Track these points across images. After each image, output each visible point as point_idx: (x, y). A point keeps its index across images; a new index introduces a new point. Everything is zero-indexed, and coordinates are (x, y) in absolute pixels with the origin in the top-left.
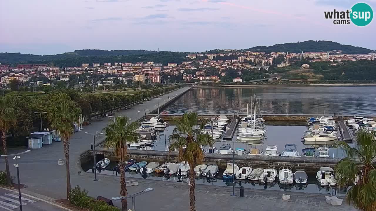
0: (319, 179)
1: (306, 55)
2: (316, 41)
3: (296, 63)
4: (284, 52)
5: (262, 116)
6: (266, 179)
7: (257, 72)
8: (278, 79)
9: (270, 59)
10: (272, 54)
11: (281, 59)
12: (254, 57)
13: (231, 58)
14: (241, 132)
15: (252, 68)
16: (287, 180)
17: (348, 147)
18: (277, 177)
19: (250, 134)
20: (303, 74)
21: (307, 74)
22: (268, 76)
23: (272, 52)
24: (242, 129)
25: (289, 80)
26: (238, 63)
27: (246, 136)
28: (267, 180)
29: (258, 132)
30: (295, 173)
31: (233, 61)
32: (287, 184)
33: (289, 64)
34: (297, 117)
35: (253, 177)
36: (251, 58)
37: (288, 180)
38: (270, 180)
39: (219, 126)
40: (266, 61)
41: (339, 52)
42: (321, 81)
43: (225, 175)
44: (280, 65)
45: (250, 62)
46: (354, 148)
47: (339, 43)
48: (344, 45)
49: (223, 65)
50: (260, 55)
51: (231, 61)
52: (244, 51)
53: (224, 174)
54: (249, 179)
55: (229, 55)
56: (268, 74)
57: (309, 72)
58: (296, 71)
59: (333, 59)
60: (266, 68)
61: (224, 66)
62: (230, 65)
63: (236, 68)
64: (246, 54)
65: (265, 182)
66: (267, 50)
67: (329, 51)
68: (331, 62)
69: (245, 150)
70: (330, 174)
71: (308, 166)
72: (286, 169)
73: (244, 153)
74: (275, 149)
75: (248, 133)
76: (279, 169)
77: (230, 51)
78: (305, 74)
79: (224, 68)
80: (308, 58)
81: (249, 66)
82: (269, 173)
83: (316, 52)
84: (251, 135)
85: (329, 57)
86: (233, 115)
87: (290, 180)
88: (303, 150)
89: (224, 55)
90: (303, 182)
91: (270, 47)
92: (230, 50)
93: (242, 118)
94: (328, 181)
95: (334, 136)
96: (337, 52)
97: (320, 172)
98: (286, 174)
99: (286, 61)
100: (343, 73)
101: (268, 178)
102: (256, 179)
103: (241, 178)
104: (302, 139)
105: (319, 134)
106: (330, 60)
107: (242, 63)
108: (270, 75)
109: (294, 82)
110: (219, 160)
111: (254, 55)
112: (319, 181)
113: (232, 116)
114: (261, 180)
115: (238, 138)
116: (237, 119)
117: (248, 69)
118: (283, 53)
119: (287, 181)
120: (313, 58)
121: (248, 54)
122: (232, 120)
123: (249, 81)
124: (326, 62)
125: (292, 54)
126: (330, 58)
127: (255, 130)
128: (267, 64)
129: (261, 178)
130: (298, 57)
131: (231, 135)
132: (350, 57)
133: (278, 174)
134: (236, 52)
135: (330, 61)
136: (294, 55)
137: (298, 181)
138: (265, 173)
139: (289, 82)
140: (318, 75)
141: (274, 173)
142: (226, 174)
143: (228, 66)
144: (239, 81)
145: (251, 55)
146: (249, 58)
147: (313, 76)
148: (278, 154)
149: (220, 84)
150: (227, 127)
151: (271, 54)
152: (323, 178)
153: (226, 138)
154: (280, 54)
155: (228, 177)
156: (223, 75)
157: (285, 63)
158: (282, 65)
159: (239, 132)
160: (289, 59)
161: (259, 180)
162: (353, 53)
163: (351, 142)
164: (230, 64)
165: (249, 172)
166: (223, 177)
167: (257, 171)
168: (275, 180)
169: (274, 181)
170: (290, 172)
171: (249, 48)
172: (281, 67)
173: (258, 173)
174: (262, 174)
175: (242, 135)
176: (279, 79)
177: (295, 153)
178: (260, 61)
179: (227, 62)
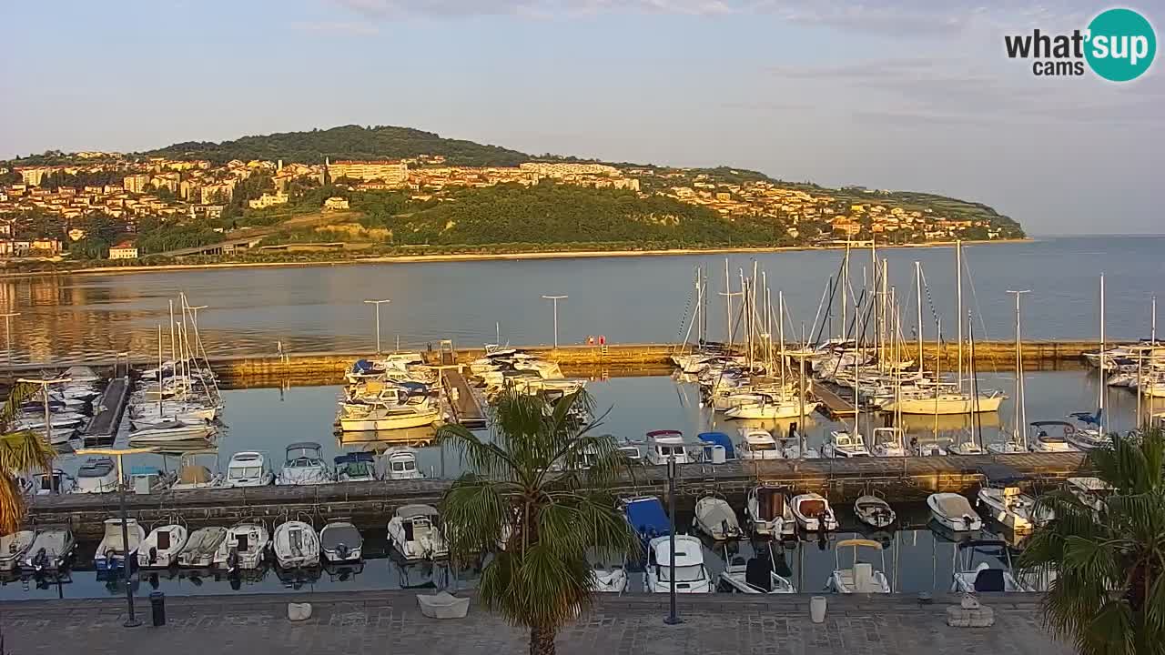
0: (397, 543)
1: (337, 171)
2: (369, 127)
3: (309, 195)
4: (272, 161)
5: (210, 362)
6: (234, 559)
7: (187, 225)
8: (251, 245)
9: (226, 182)
10: (233, 168)
11: (261, 183)
12: (178, 175)
13: (100, 180)
14: (143, 417)
15: (170, 211)
16: (301, 555)
17: (475, 441)
18: (269, 548)
19: (172, 420)
20: (332, 228)
21: (341, 229)
22: (221, 238)
23: (234, 161)
24: (147, 406)
25: (285, 248)
26: (125, 196)
27: (158, 427)
28: (237, 562)
29: (197, 412)
30: (322, 532)
31: (107, 189)
32: (303, 567)
33: (287, 199)
34: (315, 361)
35: (193, 558)
36: (168, 179)
37: (304, 554)
38: (249, 560)
39: (67, 402)
40: (216, 189)
41: (435, 162)
42: (387, 247)
43: (100, 560)
44: (259, 202)
45: (163, 194)
46: (491, 444)
47: (436, 135)
48: (451, 140)
49: (73, 202)
50: (194, 169)
51: (100, 190)
52: (144, 158)
53: (99, 555)
54: (180, 563)
55: (94, 171)
56: (222, 229)
57: (347, 221)
58: (310, 219)
59: (417, 181)
60: (215, 212)
61: (79, 205)
62: (99, 203)
63: (117, 214)
64: (150, 168)
65: (232, 569)
66: (218, 155)
67: (407, 158)
68: (413, 192)
69: (161, 473)
70: (429, 523)
71: (360, 510)
72: (296, 523)
73: (159, 482)
74: (258, 463)
75: (166, 419)
76: (271, 526)
77: (99, 158)
78: (337, 227)
79: (76, 214)
80: (343, 179)
81: (159, 206)
82: (242, 539)
83: (367, 161)
84: (175, 425)
85: (407, 177)
86: (113, 365)
87: (309, 554)
88: (338, 460)
89: (79, 172)
90: (350, 555)
91: (228, 144)
92: (99, 155)
93: (145, 372)
94: (426, 543)
95: (430, 411)
96: (432, 162)
97: (397, 520)
98: (295, 535)
99: (278, 188)
100: (450, 225)
101: (242, 554)
102: (204, 563)
103: (156, 562)
104: (336, 425)
105: (385, 408)
106: (409, 184)
107: (136, 197)
108: (226, 232)
109: (303, 253)
110: (76, 515)
111: (176, 170)
112: (399, 550)
113: (111, 368)
114: (218, 563)
115: (133, 436)
116: (127, 377)
117: (158, 215)
118: (266, 165)
119: (301, 558)
120: (358, 178)
121: (158, 169)
122: (110, 380)
123: (163, 254)
124: (400, 191)
125: (296, 168)
126: (409, 180)
127: (186, 406)
128: (218, 198)
129: (218, 558)
130: (313, 177)
131: (112, 428)
132: (467, 176)
133: (271, 538)
134: (118, 162)
135: (407, 187)
136: (302, 170)
137: (335, 556)
138: (230, 542)
139: (287, 254)
140: (375, 231)
141: (257, 536)
142: (106, 556)
143: (90, 207)
144: (129, 253)
145: (166, 170)
146: (160, 180)
147: (361, 234)
148: (268, 476)
149: (69, 264)
150: (94, 403)
151: (230, 166)
152: (409, 537)
153: (93, 440)
154: (258, 167)
155: (111, 563)
156: (76, 235)
157: (273, 194)
158: (264, 202)
159: (136, 418)
160: (286, 182)
161: (212, 564)
162: (479, 165)
163: (482, 425)
164: (96, 200)
165: (181, 541)
166: (95, 565)
167: (205, 535)
168: (263, 559)
169: (261, 563)
170: (308, 530)
171: (158, 149)
172: (263, 207)
173: (207, 543)
174: (219, 545)
175: (145, 426)
176: (255, 246)
177: (317, 469)
178: (195, 188)
179: (88, 193)
